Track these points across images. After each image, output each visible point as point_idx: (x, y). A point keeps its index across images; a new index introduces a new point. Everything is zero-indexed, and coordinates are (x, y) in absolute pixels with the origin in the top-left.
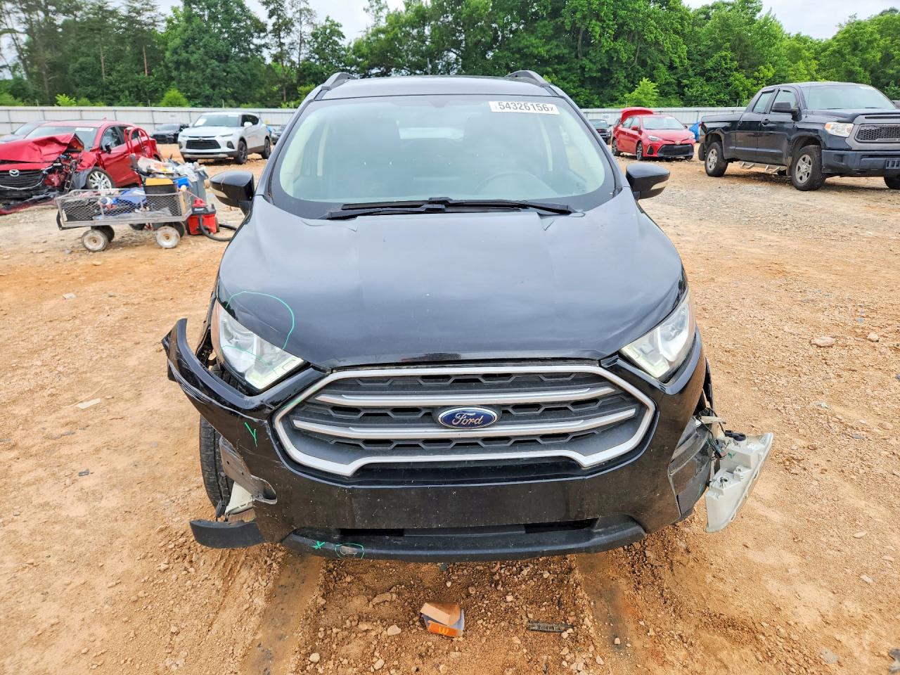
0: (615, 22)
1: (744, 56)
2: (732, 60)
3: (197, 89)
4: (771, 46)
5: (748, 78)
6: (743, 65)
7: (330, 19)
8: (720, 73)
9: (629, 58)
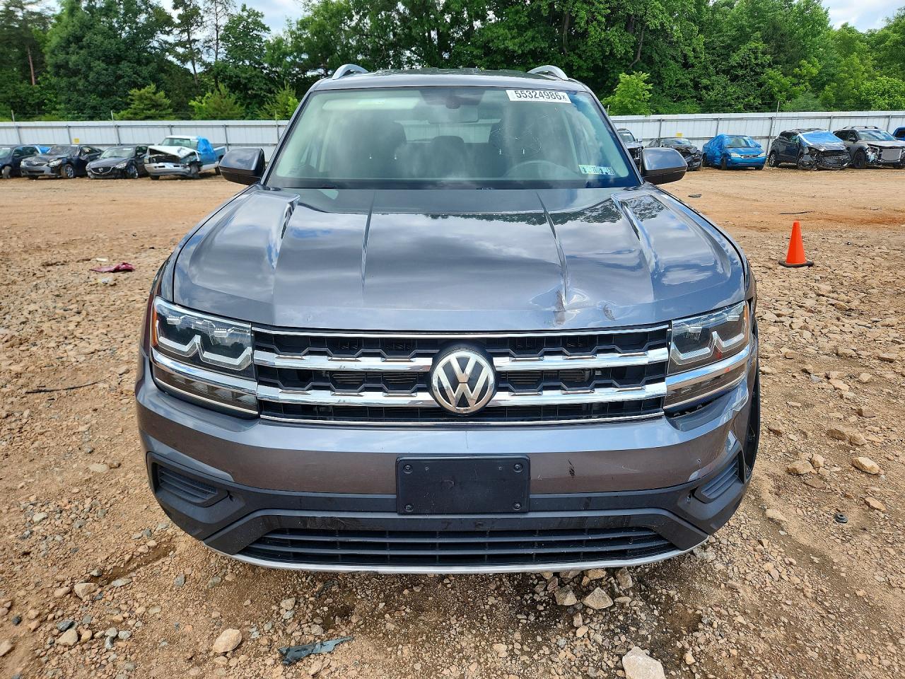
0: (608, 5)
1: (779, 48)
2: (764, 53)
3: (81, 98)
4: (814, 36)
5: (785, 75)
6: (778, 59)
7: (247, 8)
8: (748, 70)
9: (627, 52)
